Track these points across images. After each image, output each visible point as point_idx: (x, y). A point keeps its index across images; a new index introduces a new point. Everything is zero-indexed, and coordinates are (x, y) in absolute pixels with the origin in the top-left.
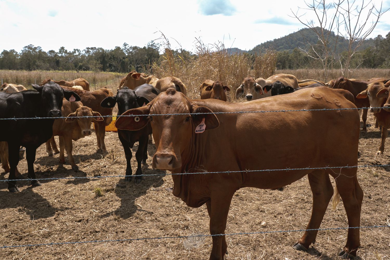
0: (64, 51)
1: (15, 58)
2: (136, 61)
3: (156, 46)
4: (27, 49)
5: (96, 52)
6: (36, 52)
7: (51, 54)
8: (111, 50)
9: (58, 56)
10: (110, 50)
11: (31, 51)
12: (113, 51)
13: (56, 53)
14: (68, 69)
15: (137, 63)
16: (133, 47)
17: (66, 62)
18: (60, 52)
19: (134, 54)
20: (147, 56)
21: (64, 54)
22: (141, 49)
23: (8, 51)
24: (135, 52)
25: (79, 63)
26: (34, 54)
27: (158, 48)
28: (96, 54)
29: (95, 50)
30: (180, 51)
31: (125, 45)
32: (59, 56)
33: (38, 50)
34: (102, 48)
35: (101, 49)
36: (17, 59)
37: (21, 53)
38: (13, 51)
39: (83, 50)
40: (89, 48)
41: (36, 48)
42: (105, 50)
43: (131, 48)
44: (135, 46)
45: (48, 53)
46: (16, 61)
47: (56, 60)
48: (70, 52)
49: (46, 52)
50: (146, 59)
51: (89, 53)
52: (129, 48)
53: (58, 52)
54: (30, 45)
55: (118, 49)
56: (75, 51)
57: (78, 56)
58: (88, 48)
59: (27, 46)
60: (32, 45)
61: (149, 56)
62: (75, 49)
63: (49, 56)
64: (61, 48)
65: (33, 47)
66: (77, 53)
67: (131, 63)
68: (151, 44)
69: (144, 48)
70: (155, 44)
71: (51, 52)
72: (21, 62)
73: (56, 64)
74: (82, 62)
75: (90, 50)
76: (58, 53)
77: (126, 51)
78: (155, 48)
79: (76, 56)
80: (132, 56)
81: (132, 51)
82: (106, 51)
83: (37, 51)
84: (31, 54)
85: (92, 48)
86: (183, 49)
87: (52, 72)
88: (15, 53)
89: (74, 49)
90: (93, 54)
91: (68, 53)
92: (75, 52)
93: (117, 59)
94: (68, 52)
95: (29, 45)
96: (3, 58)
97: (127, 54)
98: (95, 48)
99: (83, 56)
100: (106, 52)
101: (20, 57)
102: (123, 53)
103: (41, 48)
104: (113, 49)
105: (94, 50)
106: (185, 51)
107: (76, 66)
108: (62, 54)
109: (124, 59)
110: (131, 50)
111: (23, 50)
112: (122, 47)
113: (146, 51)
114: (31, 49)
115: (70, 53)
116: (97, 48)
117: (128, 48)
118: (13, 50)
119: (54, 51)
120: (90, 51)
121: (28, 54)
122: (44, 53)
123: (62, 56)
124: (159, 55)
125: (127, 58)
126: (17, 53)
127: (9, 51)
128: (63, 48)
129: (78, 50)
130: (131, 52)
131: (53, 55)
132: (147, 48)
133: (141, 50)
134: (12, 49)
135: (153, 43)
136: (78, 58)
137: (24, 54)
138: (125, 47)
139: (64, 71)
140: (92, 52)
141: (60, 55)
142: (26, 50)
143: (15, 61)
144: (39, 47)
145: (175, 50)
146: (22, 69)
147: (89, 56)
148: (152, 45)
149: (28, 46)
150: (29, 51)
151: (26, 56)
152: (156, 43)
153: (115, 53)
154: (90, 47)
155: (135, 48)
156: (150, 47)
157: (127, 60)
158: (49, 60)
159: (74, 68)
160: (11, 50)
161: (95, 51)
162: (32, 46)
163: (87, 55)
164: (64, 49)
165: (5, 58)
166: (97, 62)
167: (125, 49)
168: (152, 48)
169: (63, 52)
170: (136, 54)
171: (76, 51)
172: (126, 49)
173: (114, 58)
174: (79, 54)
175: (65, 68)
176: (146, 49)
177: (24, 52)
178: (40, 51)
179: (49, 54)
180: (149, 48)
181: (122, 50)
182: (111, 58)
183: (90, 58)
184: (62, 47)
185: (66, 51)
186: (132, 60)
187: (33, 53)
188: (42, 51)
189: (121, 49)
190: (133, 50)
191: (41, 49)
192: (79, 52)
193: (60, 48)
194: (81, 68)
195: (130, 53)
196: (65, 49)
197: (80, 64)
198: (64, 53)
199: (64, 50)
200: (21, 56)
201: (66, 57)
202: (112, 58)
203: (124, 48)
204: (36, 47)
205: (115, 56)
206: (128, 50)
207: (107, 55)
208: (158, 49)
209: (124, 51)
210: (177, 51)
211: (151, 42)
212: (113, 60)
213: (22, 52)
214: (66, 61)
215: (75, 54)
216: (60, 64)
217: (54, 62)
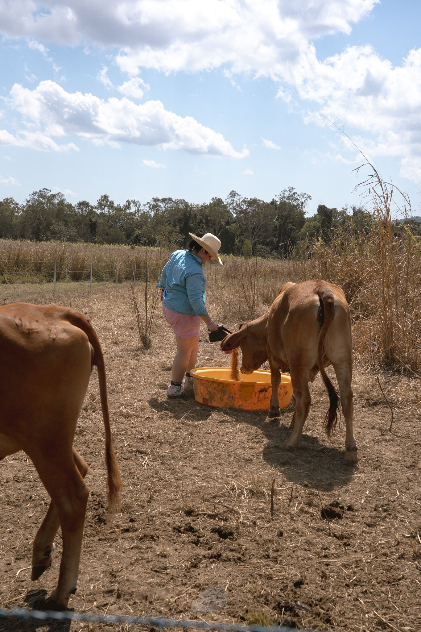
0: (108, 203)
1: (13, 214)
2: (254, 229)
3: (297, 199)
4: (36, 197)
5: (172, 207)
6: (53, 204)
7: (82, 210)
8: (202, 206)
9: (94, 212)
10: (200, 206)
11: (44, 201)
12: (206, 207)
13: (92, 207)
14: (113, 241)
15: (255, 234)
16: (249, 199)
17: (110, 227)
18: (100, 205)
19: (251, 216)
20: (278, 219)
21: (106, 210)
22: (265, 205)
24: (254, 211)
25: (135, 229)
26: (50, 208)
27: (303, 203)
28: (170, 211)
29: (171, 203)
30: (350, 212)
31: (233, 194)
32: (97, 214)
33: (58, 200)
34: (184, 200)
35: (183, 202)
36: (17, 217)
37: (25, 204)
38: (9, 201)
39: (146, 203)
40: (159, 200)
41: (53, 196)
42: (190, 204)
43: (245, 201)
44: (253, 198)
45: (76, 208)
46: (14, 221)
47: (91, 221)
48: (119, 205)
49: (73, 205)
50: (276, 227)
51: (157, 210)
52: (240, 202)
53: (96, 205)
54: (44, 189)
55: (218, 202)
56: (129, 205)
57: (134, 215)
58: (156, 200)
59: (38, 191)
60: (47, 190)
61: (282, 219)
62: (130, 200)
63: (79, 212)
64: (102, 197)
65: (49, 195)
66: (133, 209)
67: (241, 235)
68: (287, 194)
69: (273, 202)
70: (296, 195)
71: (83, 204)
73: (89, 230)
74: (141, 229)
75: (160, 204)
76: (95, 208)
77: (234, 209)
78: (295, 204)
79: (131, 214)
80: (246, 218)
81: (246, 209)
82: (193, 206)
83: (56, 201)
84: (44, 207)
85: (164, 200)
86: (357, 208)
87: (81, 245)
88: (13, 206)
89: (128, 201)
90: (165, 212)
91: (116, 209)
92: (128, 207)
93: (214, 225)
94: (115, 205)
95: (41, 189)
97: (235, 215)
98: (170, 199)
99: (145, 215)
100: (192, 208)
101: (21, 213)
102: (228, 212)
104: (208, 203)
105: (167, 203)
106: (362, 212)
107: (129, 236)
108: (103, 209)
109: (229, 225)
110: (244, 207)
111: (28, 199)
112: (225, 199)
113: (276, 209)
114: (44, 199)
115: (119, 209)
116: (174, 200)
117: (238, 202)
118: (11, 198)
119: (88, 203)
120: (160, 206)
121: (37, 207)
122: (69, 206)
123: (103, 215)
124: (303, 218)
125: (234, 222)
126: (17, 204)
128: (105, 198)
129: (134, 202)
130: (244, 212)
131: (85, 211)
132: (278, 203)
133: (265, 207)
134: (9, 197)
135: (292, 193)
136: (133, 218)
137: (28, 207)
138: (233, 201)
139: (106, 246)
140: (164, 209)
141: (98, 212)
143: (11, 221)
144: (60, 195)
145: (339, 209)
146: (23, 237)
147: (156, 215)
148: (289, 198)
149: (40, 191)
150: (40, 202)
151: (33, 211)
152: (299, 193)
153: (211, 211)
154: (160, 198)
155: (253, 202)
156: (286, 200)
157: (234, 226)
158: (76, 221)
159: (125, 238)
160: (7, 199)
161: (170, 205)
162: (47, 192)
163: (152, 214)
164: (108, 199)
166: (174, 230)
167: (232, 204)
168: (290, 203)
169: (105, 206)
170: (255, 214)
171: (131, 205)
172: (234, 205)
173: (208, 221)
174: (138, 210)
175: (107, 238)
176: (276, 205)
177: (30, 203)
178: (62, 202)
179: (79, 209)
180: (283, 203)
181: (225, 206)
182: (201, 222)
183: (159, 220)
184: (103, 195)
185: (112, 203)
186: (245, 227)
187: (47, 206)
188: (65, 202)
189: (223, 203)
190: (248, 206)
191: (63, 197)
192: (138, 205)
193: (100, 198)
194: (137, 241)
195: (242, 212)
196: (110, 199)
197: (138, 232)
198: (106, 208)
199: (107, 202)
200: (23, 210)
201: (111, 217)
202: (204, 221)
203: (230, 202)
204: (54, 194)
205: (209, 218)
206: (239, 205)
207: (193, 216)
208: (302, 207)
209: (230, 208)
210: (344, 212)
211: (288, 190)
212: (205, 227)
214: (109, 224)
215: (128, 211)
216: (97, 230)
217: (86, 225)
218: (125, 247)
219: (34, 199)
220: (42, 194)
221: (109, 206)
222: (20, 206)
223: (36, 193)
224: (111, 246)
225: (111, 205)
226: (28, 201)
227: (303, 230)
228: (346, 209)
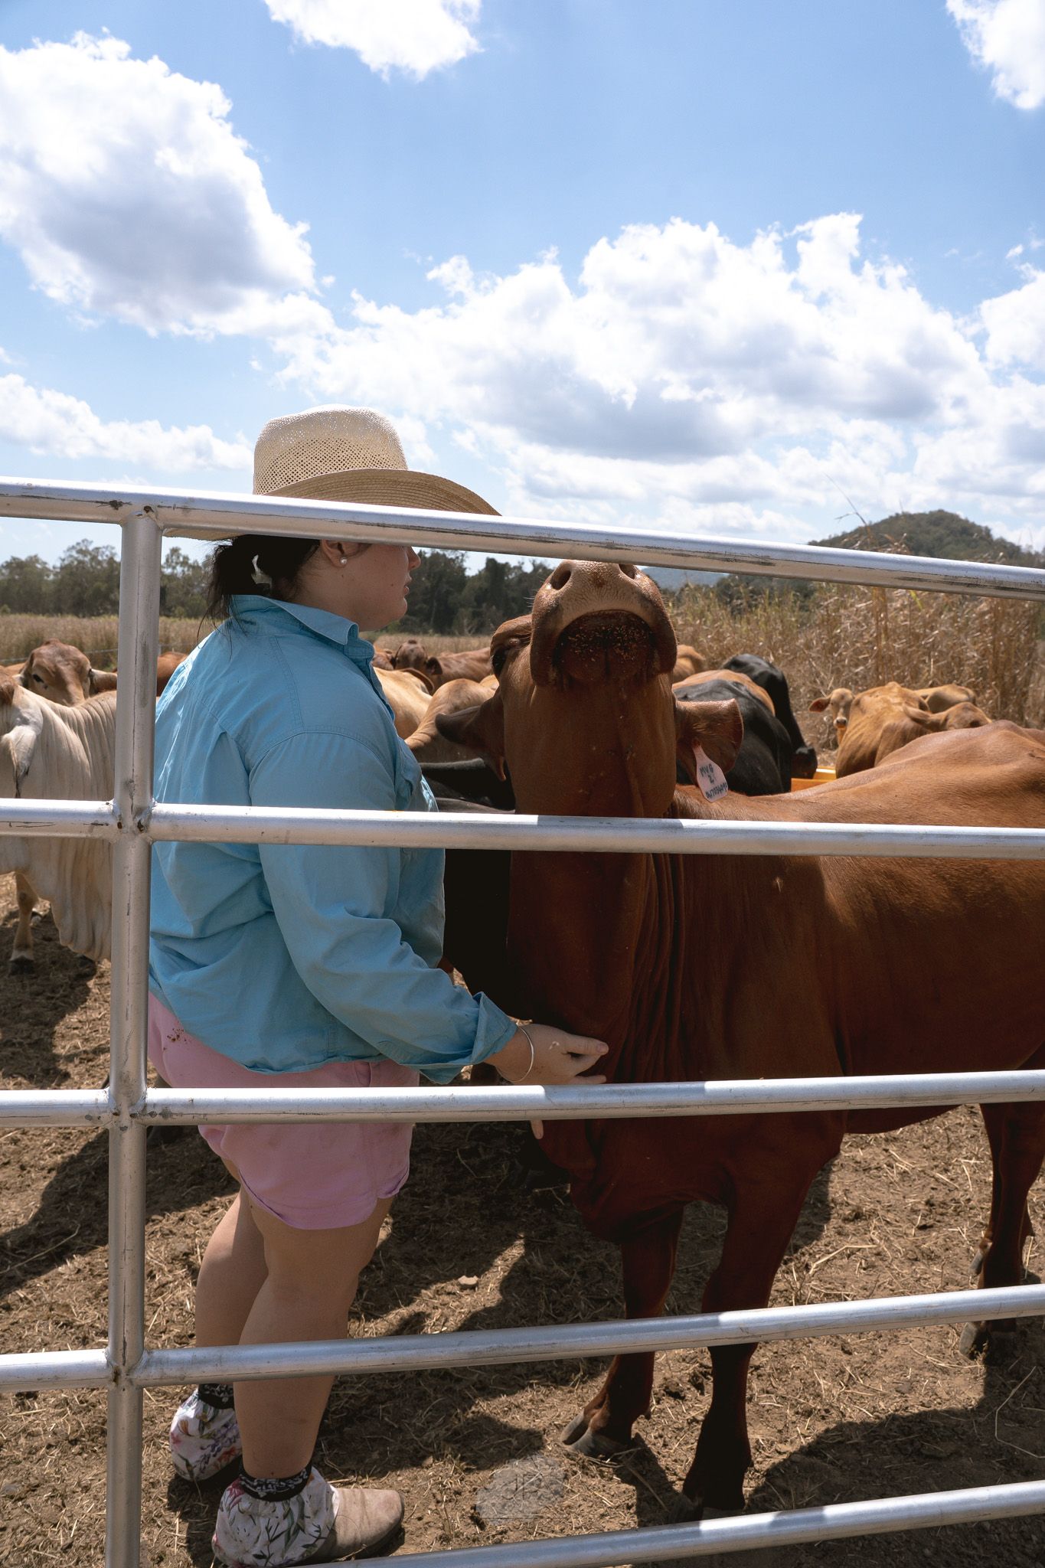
0: (181, 559)
1: (40, 579)
4: (74, 553)
6: (99, 563)
11: (87, 559)
17: (187, 593)
18: (169, 561)
20: (428, 578)
21: (179, 569)
23: (24, 559)
27: (463, 555)
32: (166, 575)
33: (106, 555)
36: (47, 583)
37: (58, 564)
38: (34, 560)
41: (99, 550)
46: (44, 589)
48: (196, 561)
53: (162, 562)
54: (85, 541)
59: (74, 543)
61: (434, 578)
65: (91, 548)
72: (59, 590)
84: (85, 568)
91: (191, 566)
94: (191, 562)
101: (52, 577)
108: (174, 568)
111: (63, 556)
118: (36, 556)
121: (77, 567)
123: (174, 577)
126: (45, 563)
128: (176, 551)
134: (32, 554)
137: (62, 568)
139: (184, 621)
141: (166, 571)
142: (71, 556)
143: (40, 589)
144: (109, 548)
146: (59, 611)
149: (78, 544)
150: (80, 562)
151: (71, 574)
160: (31, 558)
164: (180, 552)
165: (15, 580)
168: (444, 555)
169: (177, 563)
175: (182, 609)
177: (66, 562)
184: (173, 547)
185: (186, 558)
187: (90, 565)
188: (117, 559)
191: (114, 551)
193: (168, 551)
196: (183, 552)
199: (178, 557)
200: (56, 574)
201: (185, 579)
208: (462, 560)
210: (519, 568)
213: (61, 562)
220: (82, 549)
221: (182, 562)
222: (50, 566)
223: (73, 547)
225: (185, 562)
226: (63, 560)
227: (466, 592)
228: (523, 563)
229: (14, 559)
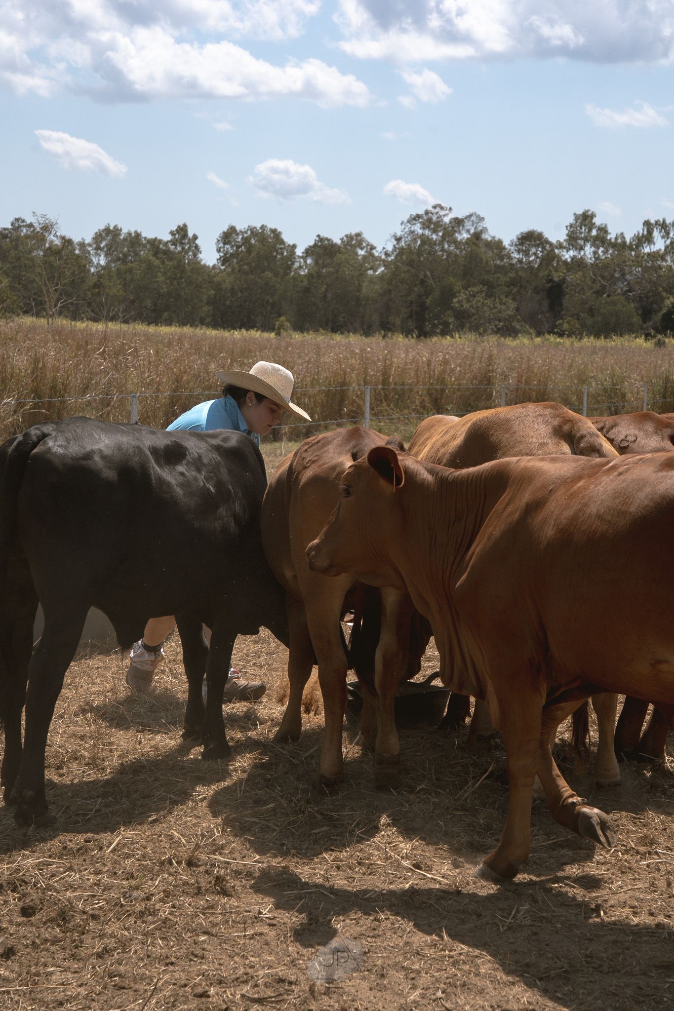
0: (594, 232)
1: (362, 274)
4: (418, 228)
6: (457, 244)
7: (526, 253)
9: (558, 258)
11: (434, 237)
13: (552, 246)
14: (606, 328)
17: (599, 293)
18: (573, 238)
21: (589, 250)
23: (337, 241)
25: (664, 294)
26: (449, 253)
32: (565, 262)
33: (468, 231)
36: (372, 281)
37: (390, 248)
38: (354, 241)
41: (458, 222)
45: (512, 248)
46: (365, 290)
47: (551, 281)
48: (622, 236)
49: (506, 243)
53: (562, 240)
54: (435, 207)
56: (650, 232)
57: (663, 258)
59: (421, 212)
60: (442, 208)
62: (653, 222)
63: (519, 261)
64: (577, 217)
65: (447, 220)
66: (658, 244)
71: (530, 239)
72: (389, 292)
73: (546, 303)
76: (560, 246)
79: (654, 256)
83: (463, 236)
84: (435, 252)
87: (526, 341)
88: (361, 253)
89: (647, 224)
91: (614, 245)
92: (648, 238)
94: (612, 236)
95: (430, 208)
96: (310, 276)
101: (380, 269)
103: (482, 219)
107: (646, 314)
108: (581, 248)
111: (399, 234)
114: (435, 231)
115: (620, 246)
118: (358, 235)
119: (540, 236)
121: (419, 253)
122: (497, 245)
123: (578, 264)
126: (372, 248)
127: (339, 242)
128: (586, 218)
129: (663, 226)
131: (535, 255)
134: (353, 232)
136: (660, 267)
137: (400, 252)
139: (587, 341)
141: (568, 255)
142: (412, 232)
143: (359, 290)
144: (473, 218)
146: (387, 327)
149: (427, 212)
150: (425, 240)
151: (410, 263)
158: (512, 283)
159: (636, 319)
160: (350, 237)
162: (442, 213)
164: (594, 220)
165: (319, 275)
169: (586, 240)
171: (656, 234)
175: (589, 322)
177: (403, 244)
178: (477, 236)
179: (519, 251)
184: (581, 211)
185: (603, 230)
187: (442, 249)
188: (486, 237)
191: (482, 225)
193: (572, 220)
194: (669, 325)
196: (597, 221)
197: (671, 301)
198: (588, 245)
199: (590, 230)
200: (386, 264)
201: (600, 267)
204: (460, 216)
213: (395, 243)
214: (597, 286)
215: (647, 250)
216: (566, 301)
217: (537, 290)
218: (640, 341)
219: (413, 232)
220: (430, 221)
221: (596, 238)
222: (378, 251)
223: (416, 218)
224: (601, 342)
225: (601, 239)
226: (398, 240)
229: (321, 239)
